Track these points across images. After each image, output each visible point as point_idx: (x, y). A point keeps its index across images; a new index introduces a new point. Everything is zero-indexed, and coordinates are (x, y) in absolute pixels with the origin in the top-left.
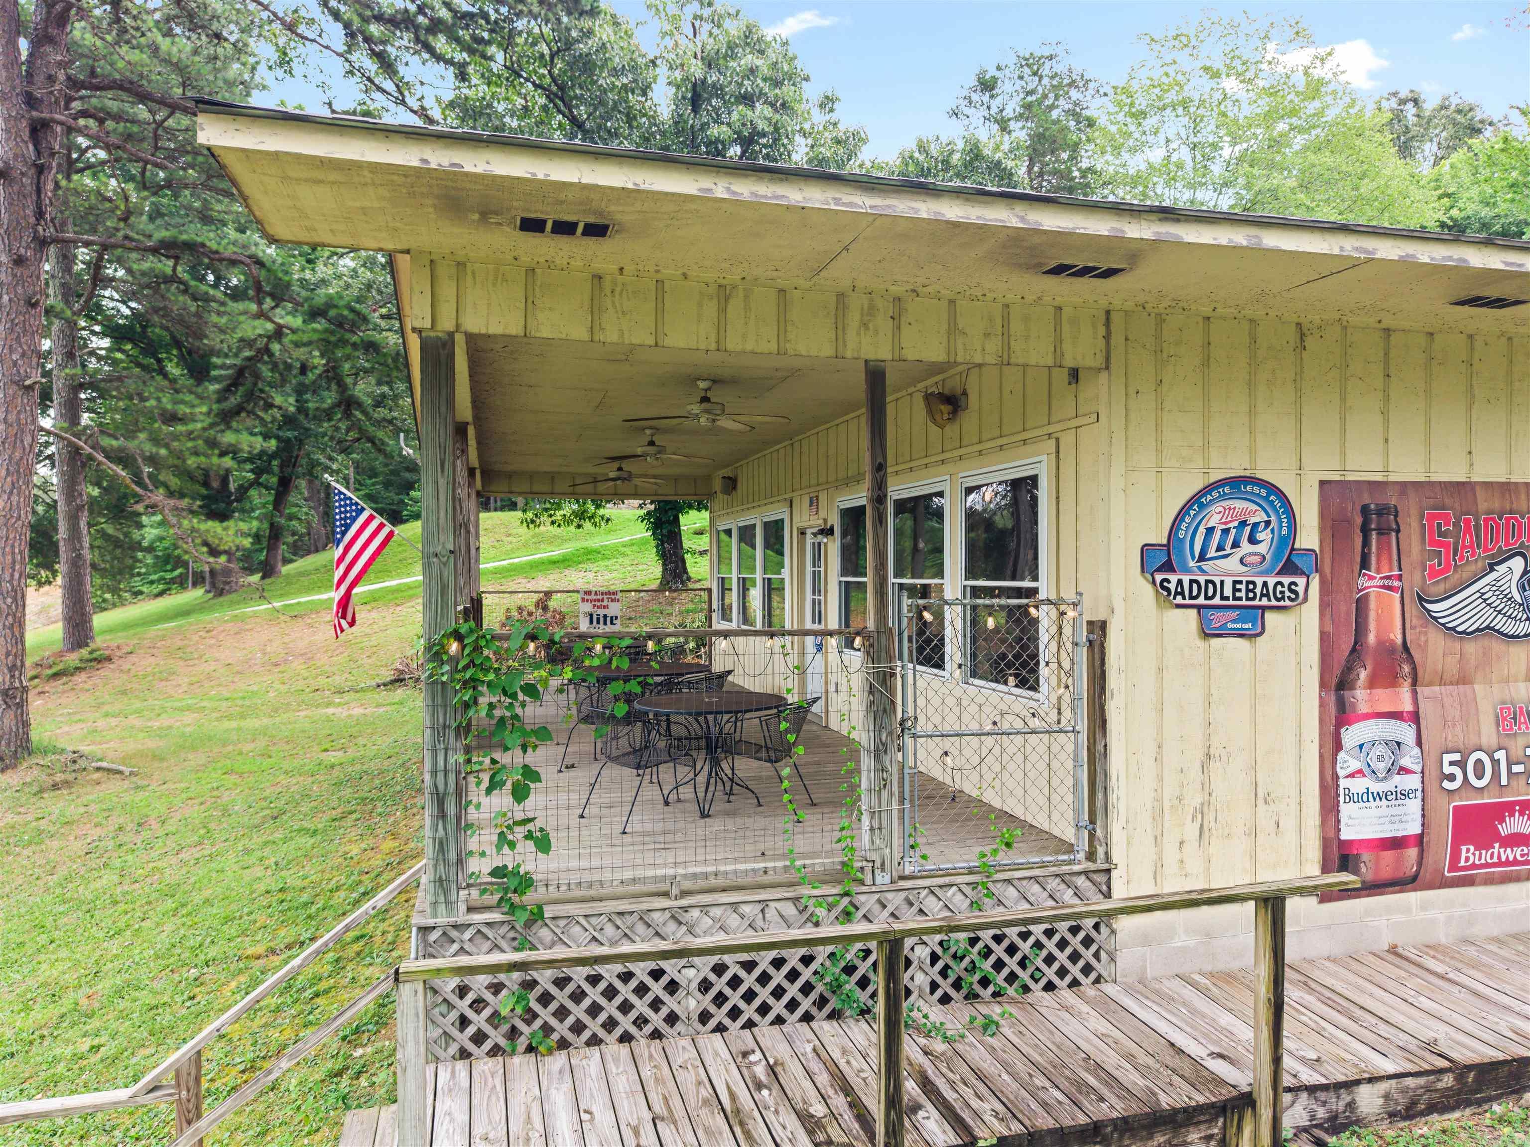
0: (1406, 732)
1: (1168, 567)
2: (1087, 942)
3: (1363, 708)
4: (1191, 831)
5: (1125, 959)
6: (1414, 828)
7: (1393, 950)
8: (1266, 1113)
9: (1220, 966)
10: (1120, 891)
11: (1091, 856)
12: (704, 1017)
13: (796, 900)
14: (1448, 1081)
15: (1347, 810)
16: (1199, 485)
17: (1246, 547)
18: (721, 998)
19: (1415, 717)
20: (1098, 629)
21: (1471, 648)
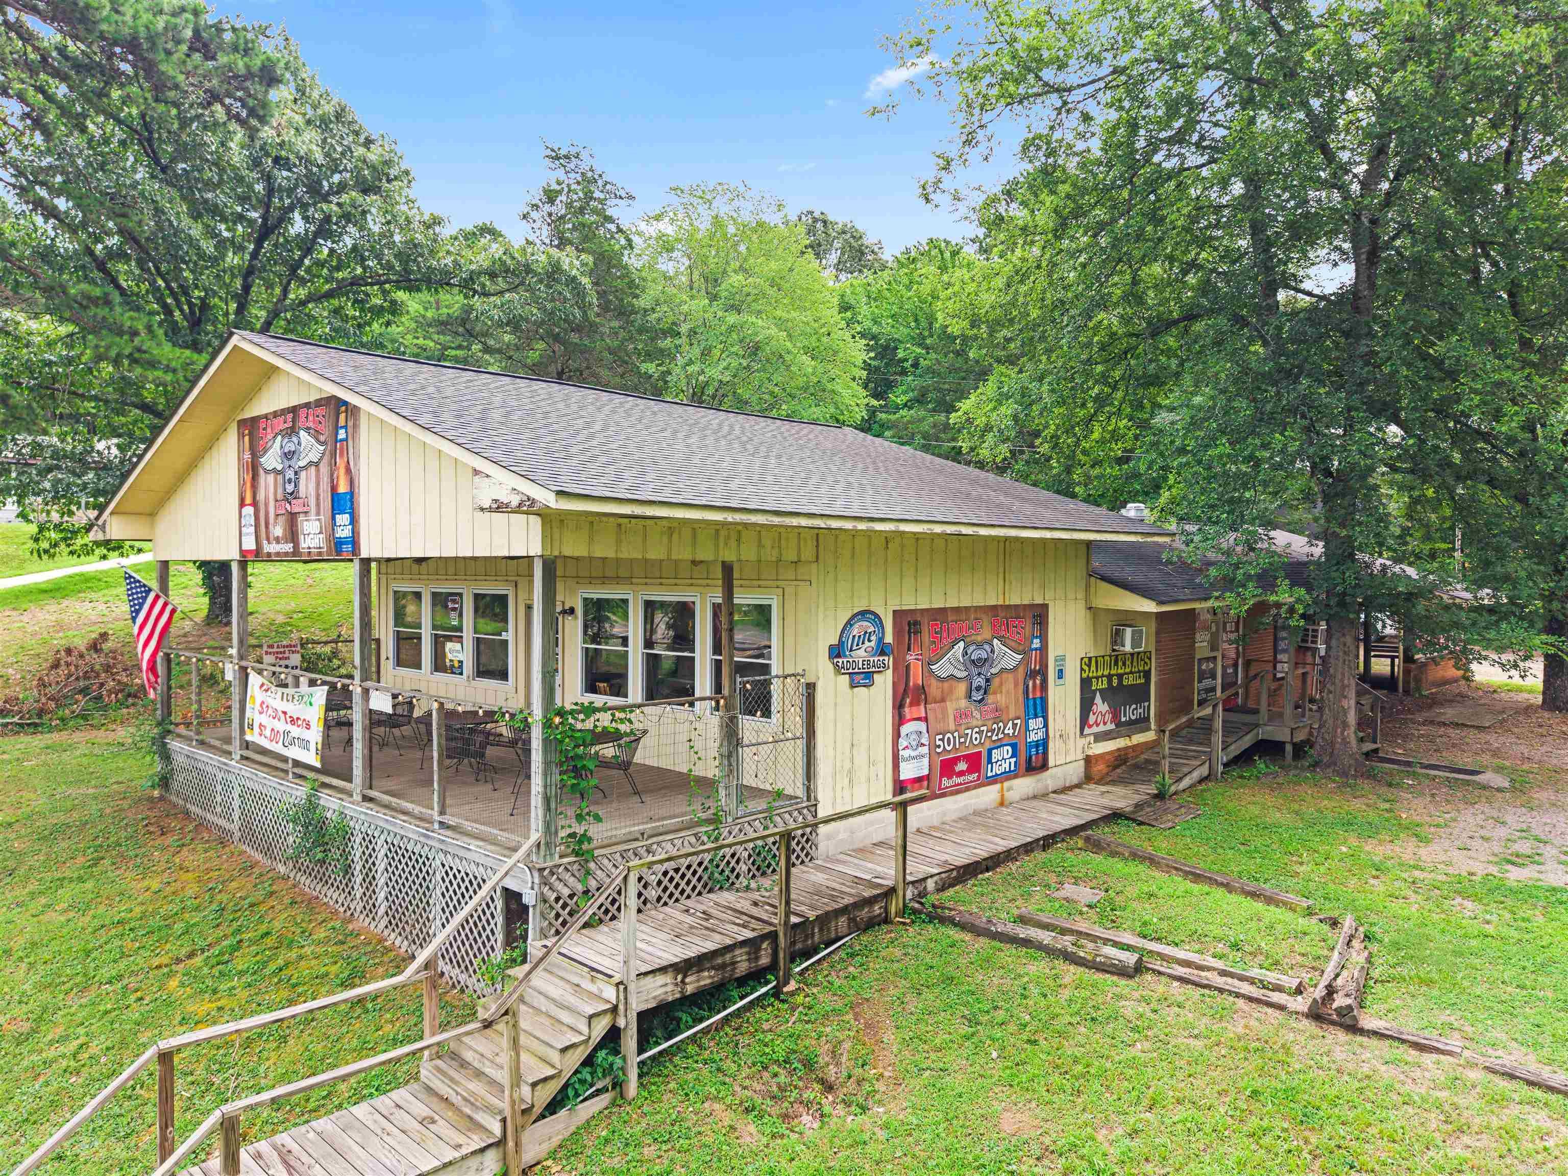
0: (922, 726)
1: (839, 656)
2: (807, 841)
3: (908, 717)
4: (846, 781)
5: (821, 847)
6: (926, 772)
7: (918, 830)
8: (901, 893)
9: (855, 847)
10: (821, 814)
11: (809, 799)
12: (659, 899)
13: (695, 835)
14: (955, 873)
15: (903, 765)
16: (849, 616)
17: (867, 644)
18: (665, 889)
19: (926, 720)
20: (811, 687)
21: (946, 685)
